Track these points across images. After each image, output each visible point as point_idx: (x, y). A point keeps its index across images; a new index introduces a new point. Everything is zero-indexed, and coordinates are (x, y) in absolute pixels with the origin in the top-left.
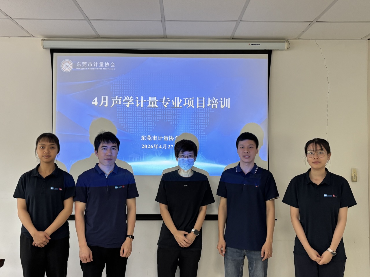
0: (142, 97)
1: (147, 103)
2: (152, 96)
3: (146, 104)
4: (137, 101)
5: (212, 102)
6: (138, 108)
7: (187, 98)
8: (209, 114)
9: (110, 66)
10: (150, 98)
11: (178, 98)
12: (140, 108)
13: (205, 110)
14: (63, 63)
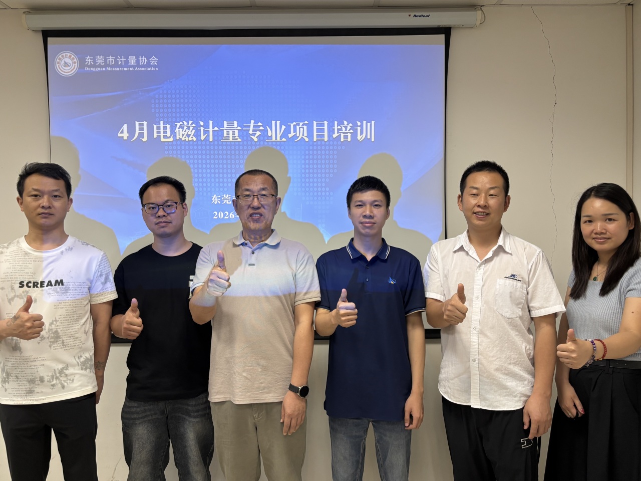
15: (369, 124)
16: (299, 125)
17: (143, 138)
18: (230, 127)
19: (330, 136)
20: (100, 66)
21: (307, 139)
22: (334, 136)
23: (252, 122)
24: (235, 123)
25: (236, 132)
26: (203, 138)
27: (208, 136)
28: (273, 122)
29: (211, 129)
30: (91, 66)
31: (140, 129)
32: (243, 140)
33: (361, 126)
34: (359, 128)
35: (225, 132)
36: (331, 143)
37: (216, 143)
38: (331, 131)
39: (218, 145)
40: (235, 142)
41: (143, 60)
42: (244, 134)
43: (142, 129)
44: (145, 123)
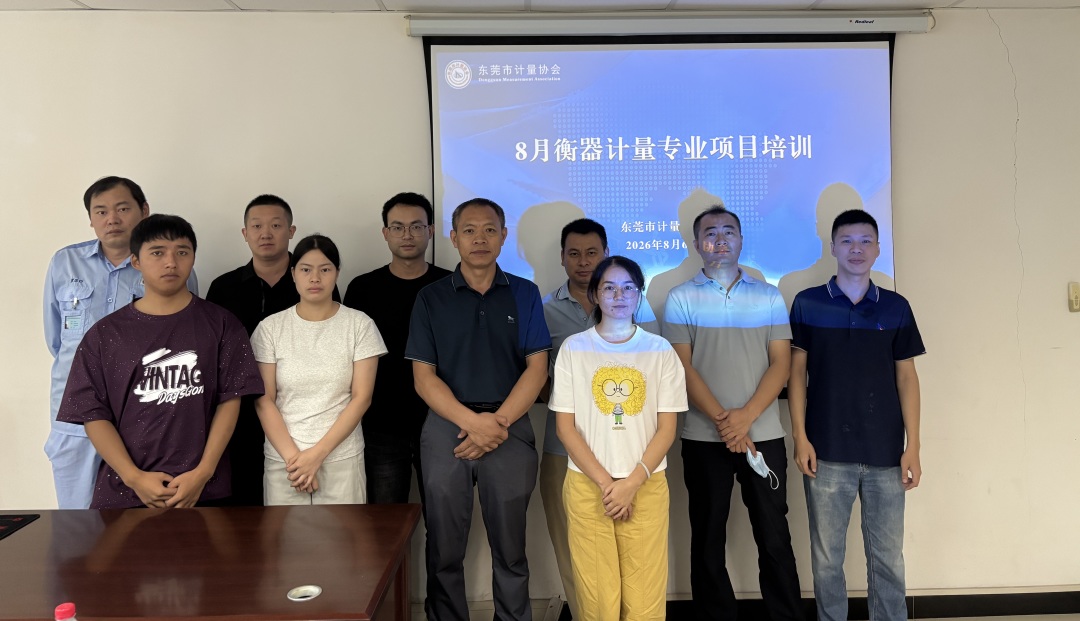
0: (620, 139)
1: (631, 152)
2: (643, 135)
3: (629, 153)
4: (610, 146)
5: (772, 145)
6: (612, 163)
7: (717, 139)
8: (766, 171)
9: (550, 72)
10: (637, 139)
11: (698, 138)
12: (617, 163)
13: (758, 163)
14: (450, 69)
15: (804, 139)
16: (722, 140)
17: (543, 157)
18: (643, 144)
19: (759, 152)
20: (495, 77)
21: (732, 157)
22: (764, 152)
23: (668, 137)
24: (649, 139)
25: (650, 150)
26: (611, 156)
27: (618, 154)
28: (693, 138)
29: (620, 147)
30: (485, 77)
31: (540, 148)
32: (657, 159)
33: (796, 141)
34: (793, 144)
35: (637, 150)
36: (761, 160)
37: (626, 162)
38: (760, 147)
39: (629, 165)
40: (648, 162)
41: (544, 69)
42: (658, 151)
43: (543, 148)
44: (546, 141)
